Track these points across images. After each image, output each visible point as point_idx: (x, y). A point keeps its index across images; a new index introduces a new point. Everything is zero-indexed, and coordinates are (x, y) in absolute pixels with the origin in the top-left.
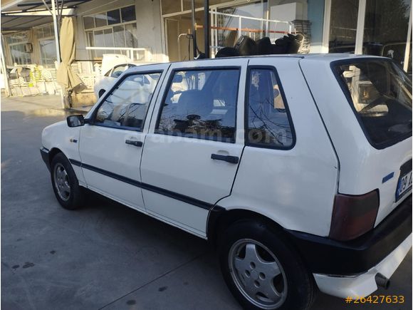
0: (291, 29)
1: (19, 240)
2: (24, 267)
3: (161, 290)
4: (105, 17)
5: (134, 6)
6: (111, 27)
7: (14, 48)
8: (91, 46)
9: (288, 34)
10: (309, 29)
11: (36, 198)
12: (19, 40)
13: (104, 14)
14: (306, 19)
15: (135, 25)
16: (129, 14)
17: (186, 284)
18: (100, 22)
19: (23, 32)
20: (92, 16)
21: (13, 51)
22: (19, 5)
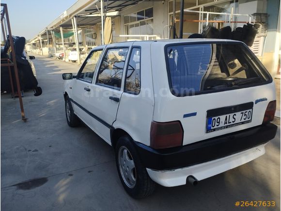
0: (251, 20)
1: (38, 139)
2: (33, 151)
3: (89, 172)
4: (136, 16)
5: (152, 8)
6: (138, 22)
7: (88, 36)
8: (128, 34)
9: (248, 24)
10: (267, 20)
11: (59, 119)
12: (90, 31)
13: (135, 14)
14: (265, 12)
15: (152, 20)
16: (149, 13)
17: (104, 171)
18: (133, 19)
19: (92, 26)
20: (129, 15)
21: (87, 38)
22: (86, 11)
